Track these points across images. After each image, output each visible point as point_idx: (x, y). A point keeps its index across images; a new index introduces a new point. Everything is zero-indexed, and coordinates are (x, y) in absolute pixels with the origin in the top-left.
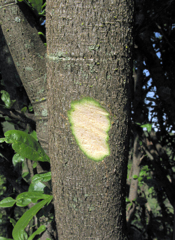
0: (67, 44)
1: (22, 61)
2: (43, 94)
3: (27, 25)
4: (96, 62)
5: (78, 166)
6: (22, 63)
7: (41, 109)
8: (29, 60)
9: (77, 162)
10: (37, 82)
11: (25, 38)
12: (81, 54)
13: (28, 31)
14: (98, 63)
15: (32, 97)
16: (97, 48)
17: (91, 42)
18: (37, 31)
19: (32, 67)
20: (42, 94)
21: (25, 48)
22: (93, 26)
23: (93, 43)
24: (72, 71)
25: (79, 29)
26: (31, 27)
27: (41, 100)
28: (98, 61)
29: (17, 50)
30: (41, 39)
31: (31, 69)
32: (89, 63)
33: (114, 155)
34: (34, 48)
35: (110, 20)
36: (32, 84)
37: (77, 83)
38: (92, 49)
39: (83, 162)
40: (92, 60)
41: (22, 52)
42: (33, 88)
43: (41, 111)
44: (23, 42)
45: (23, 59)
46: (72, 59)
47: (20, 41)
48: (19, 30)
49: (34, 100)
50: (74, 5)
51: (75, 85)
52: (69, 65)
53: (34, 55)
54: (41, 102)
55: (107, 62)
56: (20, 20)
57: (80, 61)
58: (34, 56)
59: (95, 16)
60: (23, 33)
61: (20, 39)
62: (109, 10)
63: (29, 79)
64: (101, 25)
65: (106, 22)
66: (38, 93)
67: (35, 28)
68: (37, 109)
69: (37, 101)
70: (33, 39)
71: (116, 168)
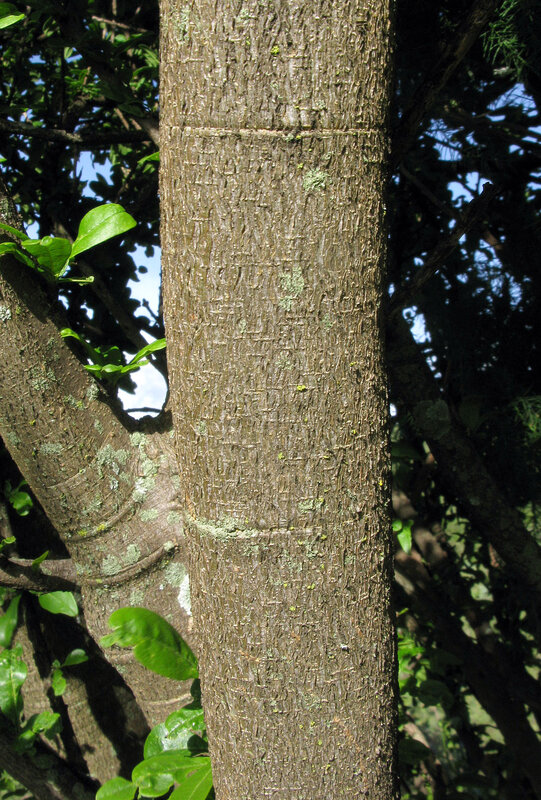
0: (245, 502)
1: (29, 430)
2: (101, 512)
3: (27, 320)
4: (319, 534)
5: (294, 759)
6: (29, 434)
7: (99, 555)
8: (49, 424)
9: (291, 750)
10: (78, 483)
11: (29, 362)
12: (282, 521)
13: (34, 337)
14: (324, 537)
15: (65, 525)
16: (318, 506)
17: (302, 494)
18: (55, 328)
19: (61, 442)
20: (97, 514)
21: (34, 393)
22: (306, 460)
23: (309, 495)
24: (262, 558)
25: (271, 468)
26: (39, 322)
27: (96, 529)
28: (323, 533)
29: (10, 401)
30: (71, 349)
31: (58, 449)
32: (302, 539)
33: (374, 717)
34: (58, 385)
35: (342, 440)
36: (64, 490)
37: (277, 584)
38: (307, 507)
39: (305, 749)
40: (309, 530)
41: (26, 403)
42: (69, 500)
43: (97, 561)
44: (27, 376)
45: (31, 423)
46: (262, 534)
47: (15, 373)
48: (9, 342)
49: (71, 532)
50: (257, 415)
51: (271, 587)
52: (257, 547)
53: (61, 404)
54: (95, 537)
55: (342, 531)
56: (8, 311)
57: (282, 537)
58: (61, 409)
59: (309, 437)
60: (23, 349)
61: (16, 370)
62: (338, 420)
63: (55, 478)
64: (323, 456)
65: (335, 447)
66: (84, 512)
67: (49, 321)
68: (84, 556)
69: (83, 533)
70: (50, 356)
71: (381, 744)
